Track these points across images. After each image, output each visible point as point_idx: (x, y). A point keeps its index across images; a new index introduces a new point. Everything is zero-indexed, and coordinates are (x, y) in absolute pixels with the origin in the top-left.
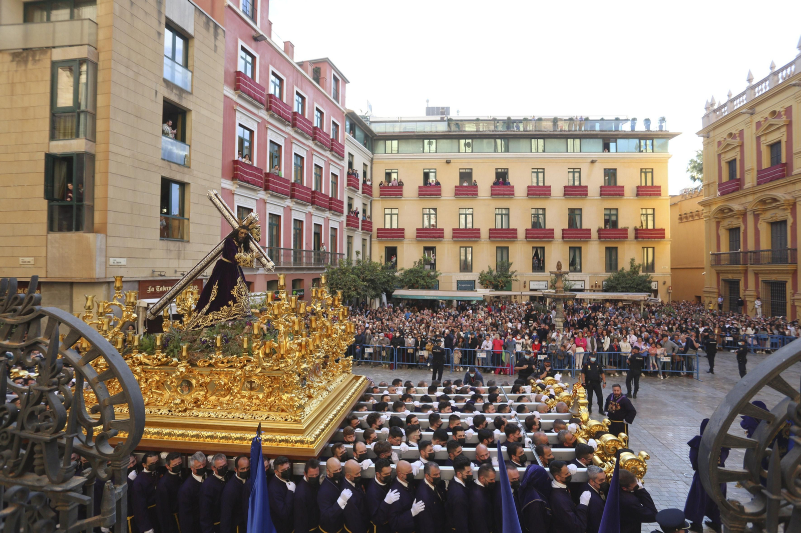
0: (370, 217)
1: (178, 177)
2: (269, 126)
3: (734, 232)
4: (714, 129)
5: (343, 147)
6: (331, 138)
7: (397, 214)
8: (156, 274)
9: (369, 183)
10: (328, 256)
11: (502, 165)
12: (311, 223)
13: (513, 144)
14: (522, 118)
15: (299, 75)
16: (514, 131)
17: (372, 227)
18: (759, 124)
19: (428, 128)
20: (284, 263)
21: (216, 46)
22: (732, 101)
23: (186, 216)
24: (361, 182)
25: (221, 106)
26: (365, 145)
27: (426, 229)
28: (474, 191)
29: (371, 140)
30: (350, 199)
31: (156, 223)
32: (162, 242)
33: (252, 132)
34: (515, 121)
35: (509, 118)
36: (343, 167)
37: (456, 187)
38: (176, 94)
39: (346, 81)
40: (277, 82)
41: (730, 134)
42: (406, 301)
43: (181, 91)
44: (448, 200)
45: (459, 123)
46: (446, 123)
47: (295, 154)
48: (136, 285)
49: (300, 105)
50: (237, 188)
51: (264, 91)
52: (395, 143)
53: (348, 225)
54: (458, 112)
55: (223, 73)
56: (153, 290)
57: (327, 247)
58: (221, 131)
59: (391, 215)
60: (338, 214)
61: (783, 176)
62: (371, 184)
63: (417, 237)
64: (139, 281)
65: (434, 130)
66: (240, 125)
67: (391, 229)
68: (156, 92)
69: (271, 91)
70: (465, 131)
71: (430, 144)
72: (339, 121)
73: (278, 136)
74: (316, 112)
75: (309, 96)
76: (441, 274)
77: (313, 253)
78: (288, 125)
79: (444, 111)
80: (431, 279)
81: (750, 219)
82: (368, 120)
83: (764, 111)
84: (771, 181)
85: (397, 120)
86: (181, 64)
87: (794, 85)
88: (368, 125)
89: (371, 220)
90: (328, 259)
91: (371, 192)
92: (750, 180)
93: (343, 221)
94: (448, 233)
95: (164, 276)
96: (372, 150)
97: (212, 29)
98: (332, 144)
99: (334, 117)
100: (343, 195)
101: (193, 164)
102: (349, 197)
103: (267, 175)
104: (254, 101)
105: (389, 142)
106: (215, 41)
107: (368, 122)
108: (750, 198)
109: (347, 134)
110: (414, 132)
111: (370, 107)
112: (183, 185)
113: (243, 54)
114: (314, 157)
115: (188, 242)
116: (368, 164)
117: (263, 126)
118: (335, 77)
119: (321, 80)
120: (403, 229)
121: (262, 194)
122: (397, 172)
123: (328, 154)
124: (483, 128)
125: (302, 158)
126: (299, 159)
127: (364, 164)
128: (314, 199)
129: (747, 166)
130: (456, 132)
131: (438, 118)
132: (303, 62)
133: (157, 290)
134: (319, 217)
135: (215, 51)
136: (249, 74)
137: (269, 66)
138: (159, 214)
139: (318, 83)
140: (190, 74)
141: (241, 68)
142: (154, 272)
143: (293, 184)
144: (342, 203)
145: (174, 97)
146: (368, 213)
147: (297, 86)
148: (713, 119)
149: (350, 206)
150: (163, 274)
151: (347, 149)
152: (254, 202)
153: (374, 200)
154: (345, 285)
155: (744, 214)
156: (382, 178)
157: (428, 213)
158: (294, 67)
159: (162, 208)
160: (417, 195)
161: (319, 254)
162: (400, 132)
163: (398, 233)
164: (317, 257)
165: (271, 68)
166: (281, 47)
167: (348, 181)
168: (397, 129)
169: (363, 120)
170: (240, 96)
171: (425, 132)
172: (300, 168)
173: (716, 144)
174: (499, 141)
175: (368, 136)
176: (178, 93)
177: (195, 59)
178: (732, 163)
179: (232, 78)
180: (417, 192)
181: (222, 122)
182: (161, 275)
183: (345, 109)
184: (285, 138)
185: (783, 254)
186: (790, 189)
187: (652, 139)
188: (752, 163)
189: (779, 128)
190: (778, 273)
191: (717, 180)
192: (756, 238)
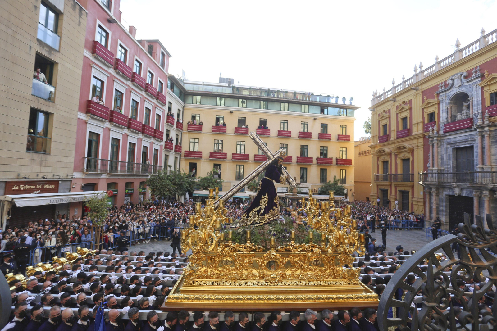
0: (180, 143)
1: (44, 109)
2: (116, 80)
3: (385, 163)
4: (377, 107)
5: (165, 97)
6: (158, 91)
7: (198, 142)
8: (21, 176)
9: (181, 121)
10: (151, 167)
11: (264, 117)
12: (141, 145)
13: (270, 105)
14: (276, 90)
15: (139, 49)
16: (271, 97)
17: (181, 150)
18: (397, 107)
19: (220, 90)
20: (121, 171)
21: (80, 22)
22: (385, 93)
23: (49, 136)
24: (176, 121)
25: (81, 63)
26: (180, 98)
27: (216, 153)
28: (247, 131)
29: (184, 95)
30: (168, 131)
31: (24, 140)
32: (28, 154)
33: (102, 83)
34: (272, 91)
35: (269, 89)
36: (165, 110)
37: (235, 128)
38: (46, 51)
39: (169, 56)
40: (123, 51)
41: (384, 111)
42: (201, 198)
43: (51, 49)
44: (230, 135)
45: (238, 89)
46: (231, 89)
47: (133, 99)
48: (3, 185)
49: (138, 68)
50: (89, 119)
51: (113, 56)
52: (199, 98)
53: (165, 148)
54: (239, 82)
55: (84, 41)
56: (17, 188)
57: (151, 160)
58: (80, 79)
59: (194, 142)
60: (160, 140)
61: (408, 135)
62: (182, 122)
63: (210, 157)
64: (6, 182)
65: (224, 92)
66: (94, 77)
67: (194, 152)
68: (31, 47)
69: (118, 57)
70: (242, 94)
71: (221, 100)
72: (163, 81)
73: (122, 87)
74: (148, 74)
75: (144, 63)
76: (224, 181)
77: (141, 165)
78: (129, 80)
79: (231, 81)
80: (218, 184)
81: (393, 156)
82: (182, 82)
83: (400, 99)
84: (403, 137)
85: (201, 83)
86: (52, 30)
87: (413, 89)
88: (182, 85)
89: (181, 145)
90: (151, 169)
91: (182, 127)
92: (393, 136)
93: (162, 145)
94: (229, 156)
95: (28, 178)
96: (184, 101)
97: (77, 10)
98: (158, 95)
99: (160, 78)
100: (164, 128)
101: (57, 100)
102: (167, 130)
103: (112, 112)
104: (106, 62)
105: (195, 97)
106: (79, 18)
107: (183, 83)
108: (393, 146)
109: (168, 89)
110: (211, 92)
111: (184, 74)
112: (48, 115)
113: (100, 30)
114: (145, 103)
115: (49, 154)
116: (181, 109)
117: (111, 80)
118: (162, 53)
119: (153, 54)
120: (201, 152)
121: (107, 124)
122: (199, 116)
123: (155, 101)
124: (253, 94)
125: (137, 103)
126: (135, 103)
127: (178, 109)
128: (144, 130)
129: (392, 129)
130: (237, 94)
131: (227, 85)
132: (141, 40)
133: (21, 188)
134: (146, 142)
135: (79, 25)
136: (103, 44)
137: (118, 40)
138: (26, 134)
139: (151, 55)
140: (59, 38)
141: (98, 38)
142: (19, 175)
143: (130, 119)
144: (163, 133)
145: (44, 52)
146: (179, 141)
147: (137, 55)
148: (376, 102)
149: (168, 135)
150: (27, 177)
151: (168, 99)
152: (102, 129)
153: (184, 133)
154: (162, 187)
155: (390, 154)
156: (190, 119)
157: (217, 142)
158: (135, 43)
159: (29, 128)
160: (211, 132)
161: (145, 166)
162: (203, 91)
163: (199, 155)
164: (143, 168)
165: (119, 42)
166: (127, 29)
167: (167, 119)
168: (201, 89)
169: (179, 81)
170: (96, 58)
171: (218, 93)
172: (135, 109)
173: (378, 115)
174: (262, 102)
175: (182, 92)
176: (48, 50)
177: (63, 28)
178: (385, 126)
179: (90, 45)
180: (211, 130)
181: (81, 74)
182: (25, 178)
183: (168, 73)
184: (126, 89)
185: (408, 176)
186: (412, 142)
187: (346, 109)
188: (394, 127)
189: (406, 110)
190: (406, 187)
191: (378, 135)
192: (396, 167)
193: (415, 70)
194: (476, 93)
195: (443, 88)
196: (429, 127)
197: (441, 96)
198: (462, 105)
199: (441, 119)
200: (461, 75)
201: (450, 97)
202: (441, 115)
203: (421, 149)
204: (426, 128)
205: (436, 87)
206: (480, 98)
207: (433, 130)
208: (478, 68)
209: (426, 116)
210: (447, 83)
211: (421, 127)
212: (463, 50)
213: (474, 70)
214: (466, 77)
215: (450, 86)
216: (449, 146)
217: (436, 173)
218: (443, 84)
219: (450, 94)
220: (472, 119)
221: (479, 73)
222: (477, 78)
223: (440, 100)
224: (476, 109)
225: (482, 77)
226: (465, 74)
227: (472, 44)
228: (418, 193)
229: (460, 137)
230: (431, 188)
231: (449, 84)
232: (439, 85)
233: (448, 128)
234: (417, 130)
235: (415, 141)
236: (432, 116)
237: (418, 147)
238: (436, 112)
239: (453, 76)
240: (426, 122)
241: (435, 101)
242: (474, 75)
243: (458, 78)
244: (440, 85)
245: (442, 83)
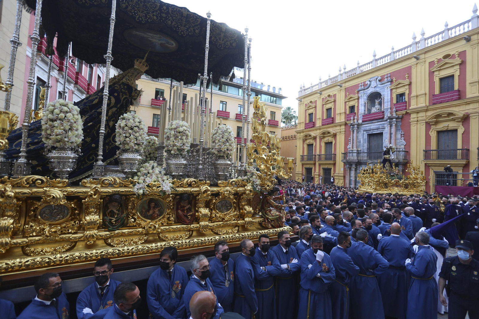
3: (310, 146)
4: (304, 98)
18: (323, 99)
22: (312, 87)
27: (155, 128)
41: (311, 102)
61: (333, 123)
63: (148, 132)
81: (318, 140)
83: (325, 94)
84: (327, 124)
87: (339, 85)
92: (318, 123)
108: (318, 131)
129: (318, 117)
148: (304, 94)
155: (315, 138)
157: (157, 117)
173: (304, 105)
178: (311, 115)
185: (330, 156)
186: (335, 128)
187: (276, 97)
188: (319, 115)
189: (331, 102)
190: (329, 165)
191: (304, 122)
192: (319, 149)
193: (340, 71)
194: (386, 93)
195: (363, 87)
196: (351, 117)
197: (361, 93)
199: (360, 111)
200: (377, 79)
201: (368, 94)
202: (360, 108)
203: (343, 134)
204: (348, 117)
205: (357, 86)
206: (389, 97)
207: (354, 119)
208: (389, 75)
209: (348, 108)
210: (366, 83)
211: (343, 116)
212: (378, 60)
213: (386, 76)
214: (380, 81)
215: (368, 85)
216: (365, 132)
217: (355, 153)
218: (363, 84)
219: (368, 92)
220: (383, 112)
221: (389, 79)
222: (388, 82)
223: (360, 96)
224: (386, 105)
225: (392, 81)
226: (379, 78)
227: (385, 56)
228: (340, 168)
229: (374, 126)
230: (351, 165)
231: (367, 84)
232: (359, 84)
233: (366, 118)
234: (340, 119)
235: (338, 128)
236: (352, 108)
237: (340, 132)
238: (356, 105)
239: (371, 78)
240: (348, 113)
241: (356, 96)
242: (386, 80)
243: (374, 80)
244: (360, 85)
245: (361, 83)
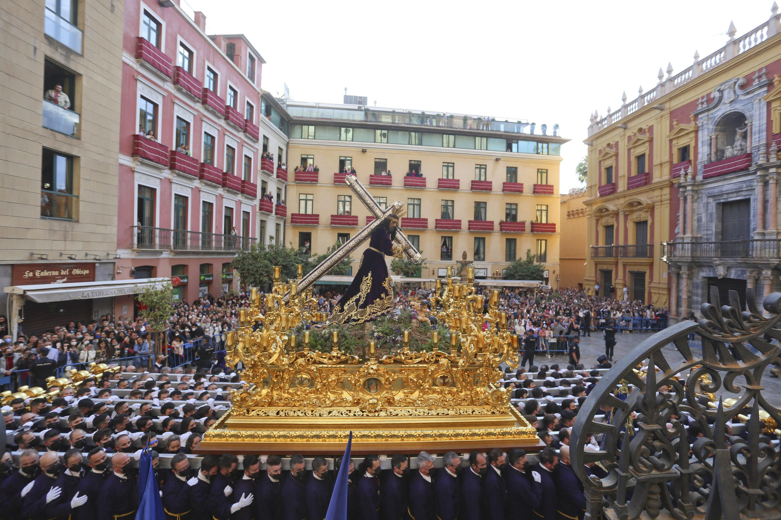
0: (285, 202)
1: (65, 149)
2: (176, 101)
3: (609, 228)
4: (597, 139)
5: (258, 129)
6: (245, 118)
7: (312, 200)
8: (36, 257)
9: (284, 167)
10: (240, 240)
11: (415, 158)
12: (222, 205)
13: (426, 138)
14: (435, 114)
15: (212, 50)
16: (428, 126)
17: (286, 212)
18: (629, 138)
19: (345, 116)
20: (191, 247)
21: (113, 5)
22: (611, 116)
23: (75, 193)
24: (276, 166)
25: (119, 74)
26: (281, 130)
27: (341, 216)
28: (388, 180)
29: (288, 124)
30: (264, 182)
31: (36, 198)
32: (43, 221)
33: (156, 106)
34: (428, 116)
35: (423, 113)
36: (257, 150)
37: (371, 176)
38: (61, 54)
39: (262, 61)
40: (186, 54)
41: (609, 145)
42: (320, 287)
43: (68, 51)
45: (376, 114)
46: (363, 113)
47: (205, 133)
48: (9, 270)
49: (212, 82)
50: (137, 165)
51: (170, 62)
52: (312, 128)
53: (261, 209)
54: (375, 102)
55: (122, 37)
56: (31, 274)
57: (238, 231)
58: (119, 101)
59: (306, 200)
60: (251, 197)
61: (646, 184)
62: (287, 169)
63: (332, 223)
64: (13, 265)
65: (351, 118)
66: (142, 97)
67: (306, 215)
68: (35, 49)
69: (179, 63)
70: (381, 122)
71: (346, 132)
72: (253, 102)
73: (187, 112)
74: (229, 91)
75: (222, 73)
76: (354, 260)
77: (223, 237)
78: (198, 102)
79: (362, 101)
80: (345, 265)
81: (621, 218)
82: (284, 103)
83: (634, 126)
84: (637, 187)
85: (315, 105)
86: (68, 20)
87: (655, 108)
88: (285, 108)
89: (285, 204)
90: (240, 243)
91: (286, 176)
92: (622, 186)
93: (255, 205)
94: (362, 221)
95: (46, 259)
96: (289, 134)
98: (246, 125)
99: (249, 97)
100: (257, 178)
101: (84, 135)
102: (262, 181)
103: (173, 153)
104: (159, 72)
105: (305, 128)
107: (285, 105)
108: (622, 201)
109: (262, 116)
110: (331, 119)
111: (287, 90)
112: (71, 159)
113: (147, 19)
114: (226, 138)
115: (78, 221)
116: (284, 148)
117: (170, 101)
118: (250, 56)
119: (235, 58)
120: (318, 215)
121: (167, 173)
122: (313, 158)
123: (241, 135)
124: (398, 121)
125: (213, 138)
126: (209, 138)
127: (279, 148)
128: (225, 181)
129: (621, 173)
130: (372, 122)
131: (356, 107)
132: (215, 36)
133: (37, 274)
134: (230, 200)
135: (112, 11)
136: (153, 42)
137: (176, 35)
138: (39, 190)
139: (232, 59)
140: (80, 33)
141: (143, 34)
142: (32, 254)
143: (203, 165)
144: (255, 186)
145: (58, 57)
146: (283, 198)
147: (209, 60)
148: (596, 130)
149: (264, 190)
150: (44, 257)
151: (262, 132)
152: (158, 181)
153: (289, 185)
154: (257, 271)
155: (616, 214)
156: (298, 163)
157: (343, 200)
158: (206, 40)
159: (43, 182)
160: (333, 182)
161: (229, 239)
162: (318, 118)
163: (314, 219)
164: (227, 241)
165: (179, 39)
166: (191, 17)
167: (262, 164)
168: (315, 115)
169: (280, 103)
170: (142, 65)
171: (342, 120)
172: (210, 149)
173: (598, 152)
174: (413, 134)
175: (284, 119)
176: (64, 53)
177: (86, 16)
178: (609, 169)
179: (132, 44)
180: (333, 179)
181: (120, 92)
182: (42, 259)
183: (261, 90)
184: (195, 115)
185: (644, 249)
186: (651, 194)
187: (548, 143)
188: (624, 170)
189: (644, 143)
190: (640, 265)
191: (598, 183)
192: (625, 235)
193: (661, 77)
194: (758, 113)
195: (705, 105)
196: (680, 170)
197: (702, 118)
198: (735, 133)
199: (700, 156)
200: (735, 83)
201: (716, 119)
202: (700, 150)
203: (666, 205)
204: (676, 171)
205: (694, 104)
206: (764, 121)
207: (686, 174)
208: (764, 71)
209: (675, 151)
210: (712, 96)
211: (666, 170)
212: (740, 40)
213: (757, 75)
214: (742, 87)
215: (716, 101)
216: (711, 200)
217: (688, 243)
218: (705, 99)
219: (716, 115)
220: (749, 155)
221: (764, 79)
222: (761, 87)
223: (700, 124)
224: (757, 139)
225: (770, 85)
226: (741, 81)
227: (756, 31)
228: (660, 275)
229: (729, 186)
230: (680, 268)
231: (714, 98)
232: (698, 100)
233: (711, 170)
234: (661, 175)
235: (657, 193)
236: (684, 151)
237: (661, 201)
238: (692, 145)
239: (722, 85)
240: (675, 161)
241: (691, 127)
242: (756, 82)
243: (729, 87)
244: (700, 101)
245: (703, 98)
